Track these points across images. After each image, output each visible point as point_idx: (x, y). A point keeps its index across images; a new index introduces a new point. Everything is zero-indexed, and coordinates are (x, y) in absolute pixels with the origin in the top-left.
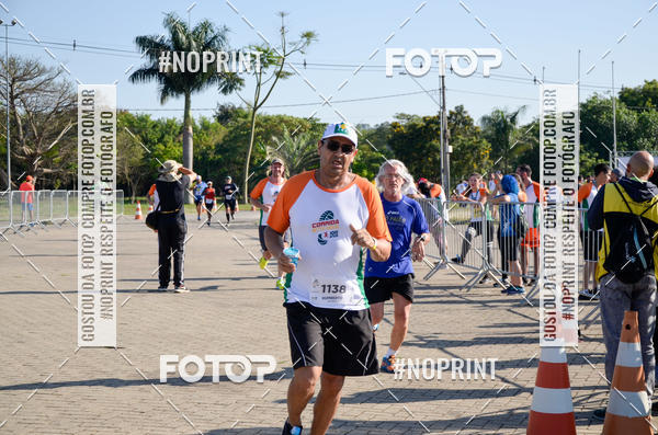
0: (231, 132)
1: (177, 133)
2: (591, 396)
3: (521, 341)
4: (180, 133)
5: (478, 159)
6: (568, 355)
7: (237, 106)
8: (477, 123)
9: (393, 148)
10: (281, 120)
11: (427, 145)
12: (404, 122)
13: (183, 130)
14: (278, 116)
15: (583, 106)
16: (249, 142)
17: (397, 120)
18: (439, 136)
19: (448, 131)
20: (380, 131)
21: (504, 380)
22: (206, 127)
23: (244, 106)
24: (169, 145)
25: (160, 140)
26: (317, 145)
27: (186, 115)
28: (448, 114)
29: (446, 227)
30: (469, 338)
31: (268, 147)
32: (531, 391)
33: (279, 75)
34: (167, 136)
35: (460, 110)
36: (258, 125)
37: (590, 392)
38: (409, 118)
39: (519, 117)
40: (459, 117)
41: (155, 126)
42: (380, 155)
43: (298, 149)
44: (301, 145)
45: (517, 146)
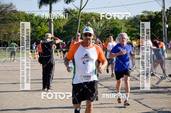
0: (70, 21)
1: (46, 21)
4: (48, 21)
7: (72, 9)
10: (92, 15)
11: (157, 25)
12: (146, 15)
14: (91, 13)
16: (78, 24)
17: (143, 14)
18: (162, 20)
19: (166, 18)
23: (76, 9)
24: (43, 27)
25: (39, 25)
26: (108, 26)
28: (166, 10)
29: (166, 61)
34: (42, 23)
36: (82, 17)
38: (148, 13)
41: (36, 18)
42: (136, 29)
43: (99, 27)
44: (101, 26)
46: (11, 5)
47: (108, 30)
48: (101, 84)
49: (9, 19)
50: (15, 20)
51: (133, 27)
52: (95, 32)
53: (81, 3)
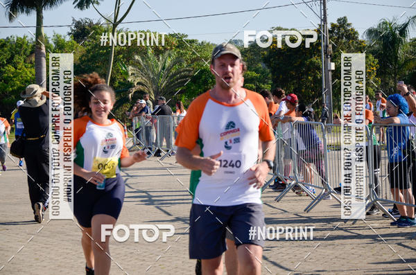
0: (88, 51)
1: (28, 52)
4: (32, 53)
7: (95, 22)
8: (362, 36)
9: (269, 67)
11: (307, 62)
13: (36, 50)
16: (108, 61)
18: (319, 51)
19: (330, 46)
24: (20, 66)
25: (10, 61)
26: (185, 65)
27: (39, 33)
28: (329, 27)
29: (329, 154)
31: (130, 68)
34: (17, 56)
35: (343, 22)
39: (410, 28)
40: (342, 30)
41: (3, 45)
42: (254, 74)
43: (163, 68)
44: (167, 65)
45: (407, 61)
47: (185, 77)
48: (165, 212)
52: (153, 81)
53: (117, 9)
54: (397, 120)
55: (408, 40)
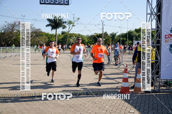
0: (64, 36)
2: (132, 84)
3: (118, 74)
4: (55, 36)
5: (109, 41)
6: (128, 77)
7: (65, 31)
8: (109, 35)
10: (73, 34)
12: (96, 35)
15: (128, 32)
16: (67, 38)
17: (94, 34)
19: (104, 36)
20: (91, 36)
21: (116, 81)
22: (59, 35)
23: (67, 31)
24: (53, 38)
25: (51, 38)
27: (56, 33)
28: (104, 33)
30: (109, 74)
31: (71, 39)
32: (121, 83)
33: (73, 26)
35: (106, 32)
36: (69, 35)
37: (131, 83)
38: (96, 34)
39: (117, 34)
40: (106, 34)
41: (50, 35)
45: (116, 39)
46: (40, 29)
49: (39, 35)
50: (41, 35)
51: (90, 40)
52: (75, 41)
53: (69, 29)
54: (116, 48)
55: (116, 36)
